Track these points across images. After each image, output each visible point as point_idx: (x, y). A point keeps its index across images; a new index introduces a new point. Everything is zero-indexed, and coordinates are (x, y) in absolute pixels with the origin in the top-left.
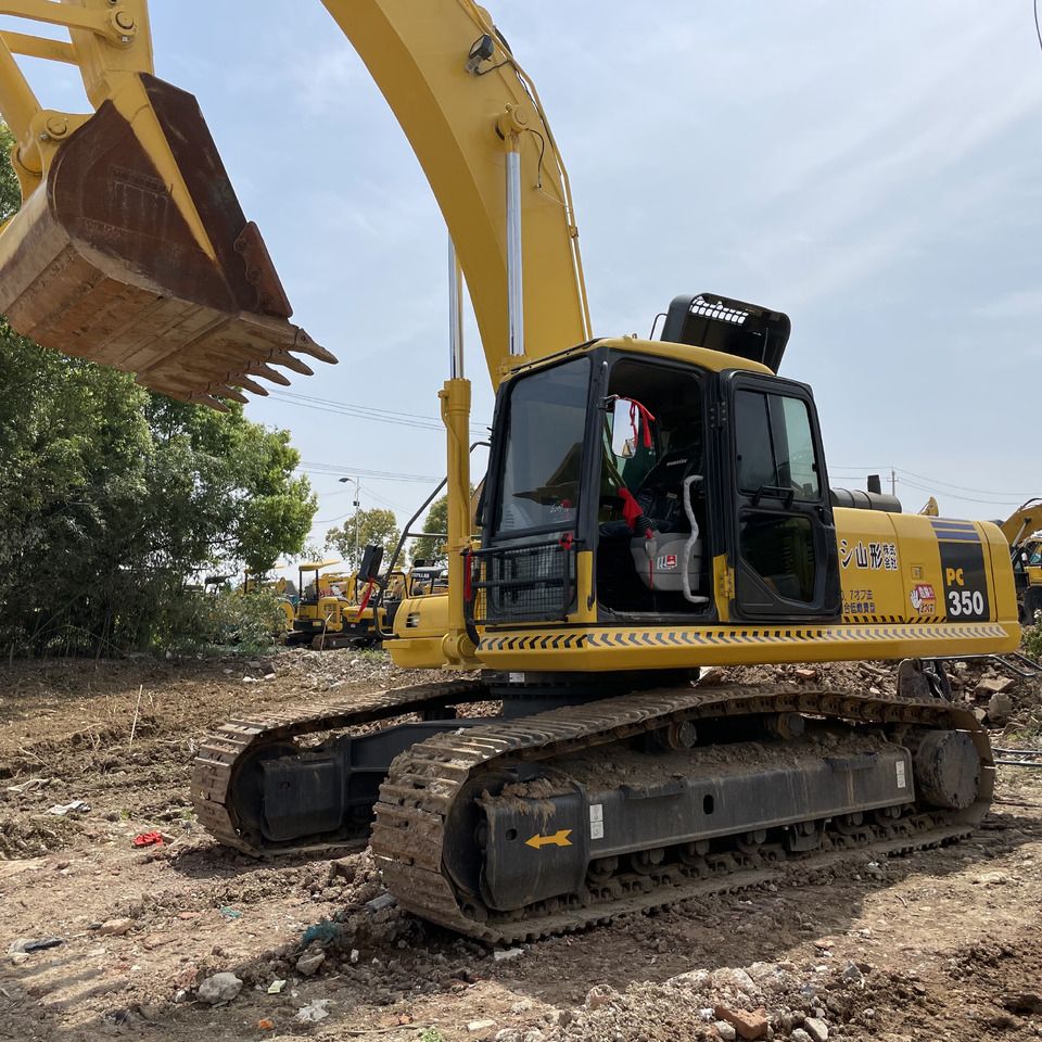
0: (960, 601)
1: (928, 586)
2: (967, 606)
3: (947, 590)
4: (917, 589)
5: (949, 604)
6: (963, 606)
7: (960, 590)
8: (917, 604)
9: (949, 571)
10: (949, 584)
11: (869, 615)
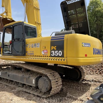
0: (55, 53)
1: (46, 50)
2: (56, 54)
3: (51, 51)
4: (43, 51)
5: (51, 53)
6: (55, 54)
7: (55, 51)
8: (43, 53)
9: (52, 47)
10: (52, 49)
11: (33, 55)
